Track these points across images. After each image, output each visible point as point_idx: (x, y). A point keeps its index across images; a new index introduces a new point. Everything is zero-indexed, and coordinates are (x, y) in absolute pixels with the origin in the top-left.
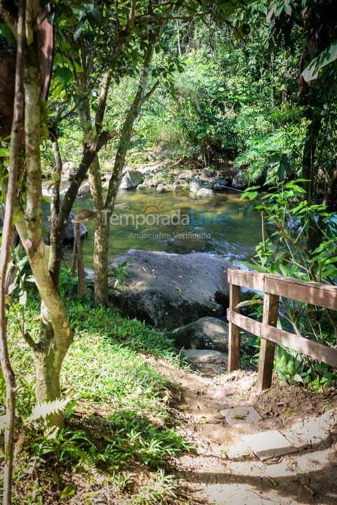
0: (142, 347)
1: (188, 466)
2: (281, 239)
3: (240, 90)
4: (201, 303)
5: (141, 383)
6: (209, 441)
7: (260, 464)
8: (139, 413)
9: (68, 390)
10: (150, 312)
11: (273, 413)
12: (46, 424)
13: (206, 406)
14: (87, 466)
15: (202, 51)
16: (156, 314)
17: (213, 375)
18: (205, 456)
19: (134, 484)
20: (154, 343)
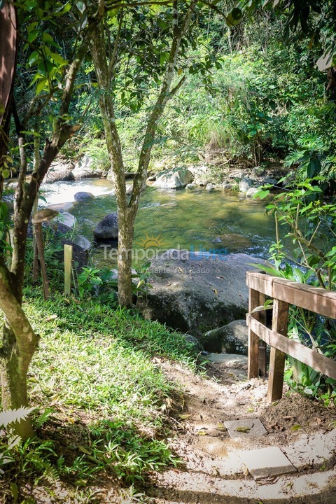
0: (158, 351)
1: (170, 481)
2: (294, 241)
3: (291, 87)
4: (238, 305)
5: (140, 390)
6: (202, 456)
7: (252, 483)
8: (129, 422)
9: (55, 395)
10: (183, 314)
11: (279, 428)
12: (11, 432)
13: (210, 416)
14: (52, 479)
15: (253, 48)
16: (190, 316)
17: (233, 381)
18: (193, 472)
19: (100, 500)
20: (172, 346)
